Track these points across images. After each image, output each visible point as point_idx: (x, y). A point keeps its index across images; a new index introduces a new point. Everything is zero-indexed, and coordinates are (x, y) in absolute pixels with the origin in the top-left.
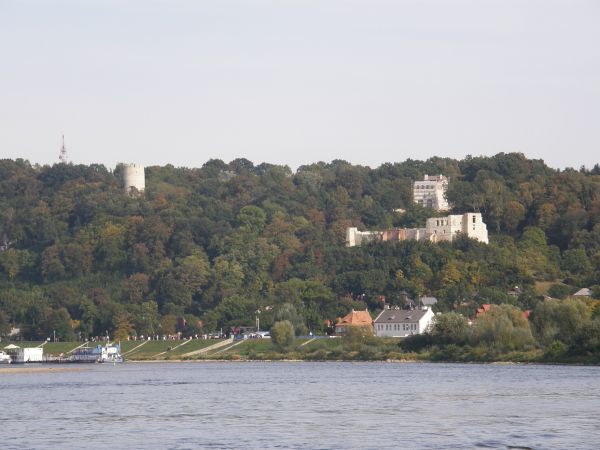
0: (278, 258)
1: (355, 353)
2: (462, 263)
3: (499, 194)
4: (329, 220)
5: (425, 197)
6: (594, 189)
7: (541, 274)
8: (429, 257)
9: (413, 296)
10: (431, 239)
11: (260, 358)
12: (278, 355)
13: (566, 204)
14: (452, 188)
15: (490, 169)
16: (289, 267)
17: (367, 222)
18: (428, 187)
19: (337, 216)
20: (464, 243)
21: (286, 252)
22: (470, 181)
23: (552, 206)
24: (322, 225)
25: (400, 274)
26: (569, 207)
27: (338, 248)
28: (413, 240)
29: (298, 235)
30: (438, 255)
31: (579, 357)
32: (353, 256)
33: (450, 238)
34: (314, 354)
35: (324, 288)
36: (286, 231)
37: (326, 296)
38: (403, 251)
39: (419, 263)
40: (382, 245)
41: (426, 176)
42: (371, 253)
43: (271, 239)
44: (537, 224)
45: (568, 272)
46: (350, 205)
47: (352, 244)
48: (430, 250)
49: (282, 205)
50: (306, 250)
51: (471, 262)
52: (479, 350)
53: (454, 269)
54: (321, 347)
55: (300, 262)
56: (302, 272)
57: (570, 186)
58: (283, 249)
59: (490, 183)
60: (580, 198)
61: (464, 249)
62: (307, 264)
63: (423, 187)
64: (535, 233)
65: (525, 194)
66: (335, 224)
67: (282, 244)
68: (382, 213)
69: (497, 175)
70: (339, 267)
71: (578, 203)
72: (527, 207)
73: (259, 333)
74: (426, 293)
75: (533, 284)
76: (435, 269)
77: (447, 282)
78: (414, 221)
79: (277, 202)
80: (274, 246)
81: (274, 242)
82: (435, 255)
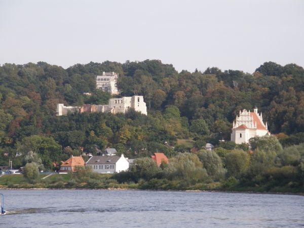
0: (12, 123)
1: (85, 183)
2: (131, 127)
3: (150, 84)
4: (44, 99)
5: (103, 85)
6: (208, 83)
7: (180, 134)
8: (111, 123)
9: (101, 147)
10: (112, 111)
11: (16, 187)
12: (29, 185)
13: (191, 91)
14: (121, 81)
15: (143, 69)
16: (19, 128)
17: (69, 101)
18: (105, 80)
19: (49, 97)
20: (132, 114)
21: (17, 119)
22: (132, 76)
23: (182, 92)
24: (39, 102)
25: (92, 133)
26: (193, 93)
27: (52, 117)
28: (101, 112)
29: (25, 108)
30: (116, 122)
31: (249, 188)
32: (61, 122)
33: (124, 112)
34: (55, 184)
35: (54, 142)
36: (16, 105)
37: (55, 147)
38: (94, 119)
39: (104, 127)
40: (80, 115)
41: (104, 73)
42: (74, 120)
43: (6, 110)
44: (173, 104)
45: (196, 134)
46: (57, 90)
47: (60, 114)
48: (111, 119)
49: (12, 88)
50: (31, 118)
51: (137, 126)
52: (175, 182)
53: (127, 131)
54: (60, 180)
55: (26, 125)
56: (28, 131)
57: (193, 80)
58: (15, 117)
59: (145, 77)
60: (199, 88)
61: (133, 118)
62: (31, 127)
63: (102, 80)
64: (173, 110)
65: (166, 85)
66: (48, 101)
67: (14, 113)
68: (77, 95)
69: (148, 73)
70: (52, 129)
71: (198, 91)
72: (167, 93)
73: (12, 171)
74: (109, 146)
75: (176, 140)
76: (115, 130)
77: (122, 139)
78: (98, 100)
79: (9, 87)
80: (9, 114)
81: (9, 112)
82: (115, 122)
